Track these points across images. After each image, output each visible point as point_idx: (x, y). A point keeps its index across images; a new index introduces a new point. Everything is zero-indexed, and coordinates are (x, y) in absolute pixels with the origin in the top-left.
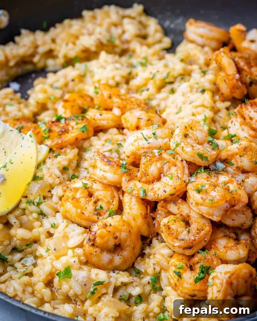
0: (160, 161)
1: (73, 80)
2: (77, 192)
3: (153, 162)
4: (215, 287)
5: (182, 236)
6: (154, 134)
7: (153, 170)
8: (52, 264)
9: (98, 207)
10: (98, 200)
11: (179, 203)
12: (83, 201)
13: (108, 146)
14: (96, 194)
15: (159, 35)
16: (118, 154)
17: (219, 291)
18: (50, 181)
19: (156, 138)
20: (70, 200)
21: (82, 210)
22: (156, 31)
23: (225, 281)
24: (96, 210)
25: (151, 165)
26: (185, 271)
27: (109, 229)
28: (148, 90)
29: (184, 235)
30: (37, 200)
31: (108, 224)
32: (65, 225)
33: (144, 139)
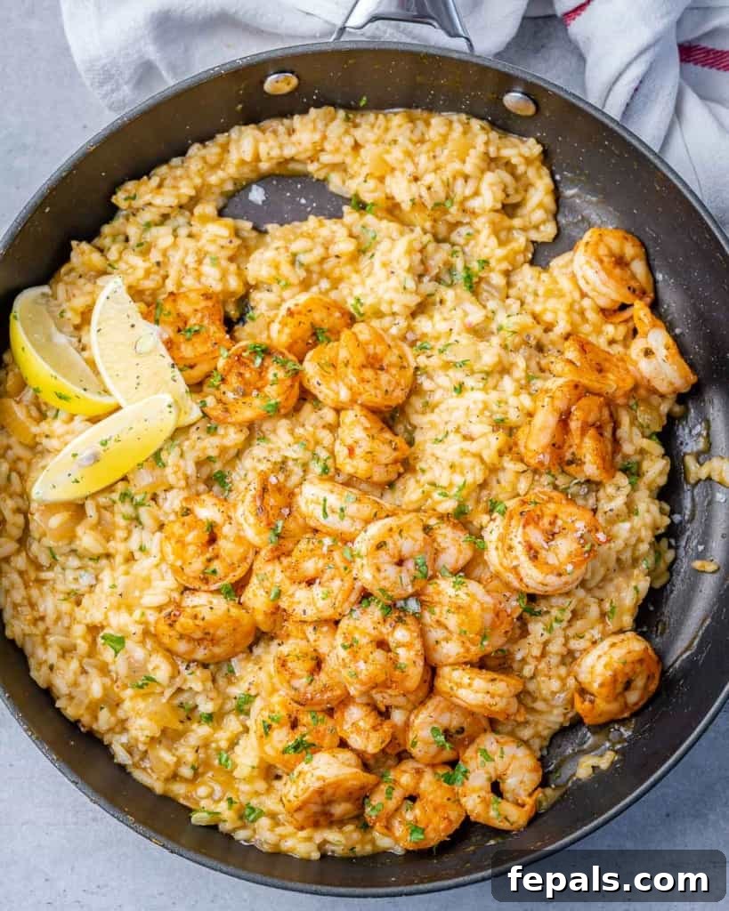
0: (326, 560)
1: (337, 257)
2: (190, 531)
3: (314, 556)
4: (294, 788)
5: (297, 683)
6: (342, 510)
7: (310, 567)
8: (106, 614)
9: (209, 571)
10: (217, 557)
11: (321, 633)
12: (191, 549)
13: (295, 451)
14: (221, 543)
15: (539, 215)
16: (304, 471)
17: (296, 797)
18: (172, 479)
19: (342, 518)
20: (173, 542)
21: (184, 563)
22: (540, 205)
23: (311, 789)
24: (204, 573)
25: (310, 558)
26: (281, 725)
27: (198, 622)
28: (429, 357)
29: (301, 683)
30: (138, 498)
31: (200, 616)
32: (155, 563)
33: (321, 507)
